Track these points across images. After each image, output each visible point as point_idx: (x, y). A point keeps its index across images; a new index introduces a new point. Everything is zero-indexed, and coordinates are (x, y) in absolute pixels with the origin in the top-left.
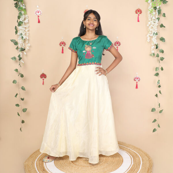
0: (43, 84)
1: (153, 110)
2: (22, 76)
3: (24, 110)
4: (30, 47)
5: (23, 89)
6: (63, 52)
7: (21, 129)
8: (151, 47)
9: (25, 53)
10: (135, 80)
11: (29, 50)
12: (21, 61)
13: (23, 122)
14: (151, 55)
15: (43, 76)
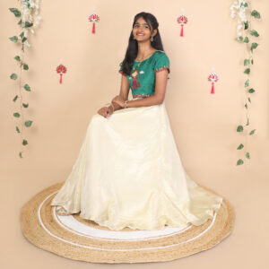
0: (61, 82)
1: (240, 129)
2: (26, 67)
3: (28, 124)
4: (41, 21)
5: (27, 88)
6: (94, 32)
7: (20, 154)
8: (236, 28)
9: (33, 32)
10: (210, 80)
11: (39, 26)
12: (26, 43)
13: (25, 143)
14: (236, 39)
15: (61, 69)
